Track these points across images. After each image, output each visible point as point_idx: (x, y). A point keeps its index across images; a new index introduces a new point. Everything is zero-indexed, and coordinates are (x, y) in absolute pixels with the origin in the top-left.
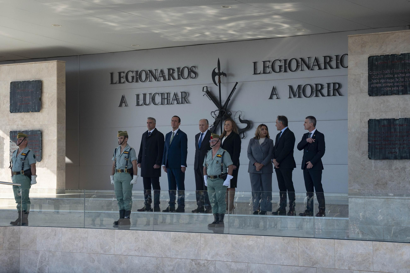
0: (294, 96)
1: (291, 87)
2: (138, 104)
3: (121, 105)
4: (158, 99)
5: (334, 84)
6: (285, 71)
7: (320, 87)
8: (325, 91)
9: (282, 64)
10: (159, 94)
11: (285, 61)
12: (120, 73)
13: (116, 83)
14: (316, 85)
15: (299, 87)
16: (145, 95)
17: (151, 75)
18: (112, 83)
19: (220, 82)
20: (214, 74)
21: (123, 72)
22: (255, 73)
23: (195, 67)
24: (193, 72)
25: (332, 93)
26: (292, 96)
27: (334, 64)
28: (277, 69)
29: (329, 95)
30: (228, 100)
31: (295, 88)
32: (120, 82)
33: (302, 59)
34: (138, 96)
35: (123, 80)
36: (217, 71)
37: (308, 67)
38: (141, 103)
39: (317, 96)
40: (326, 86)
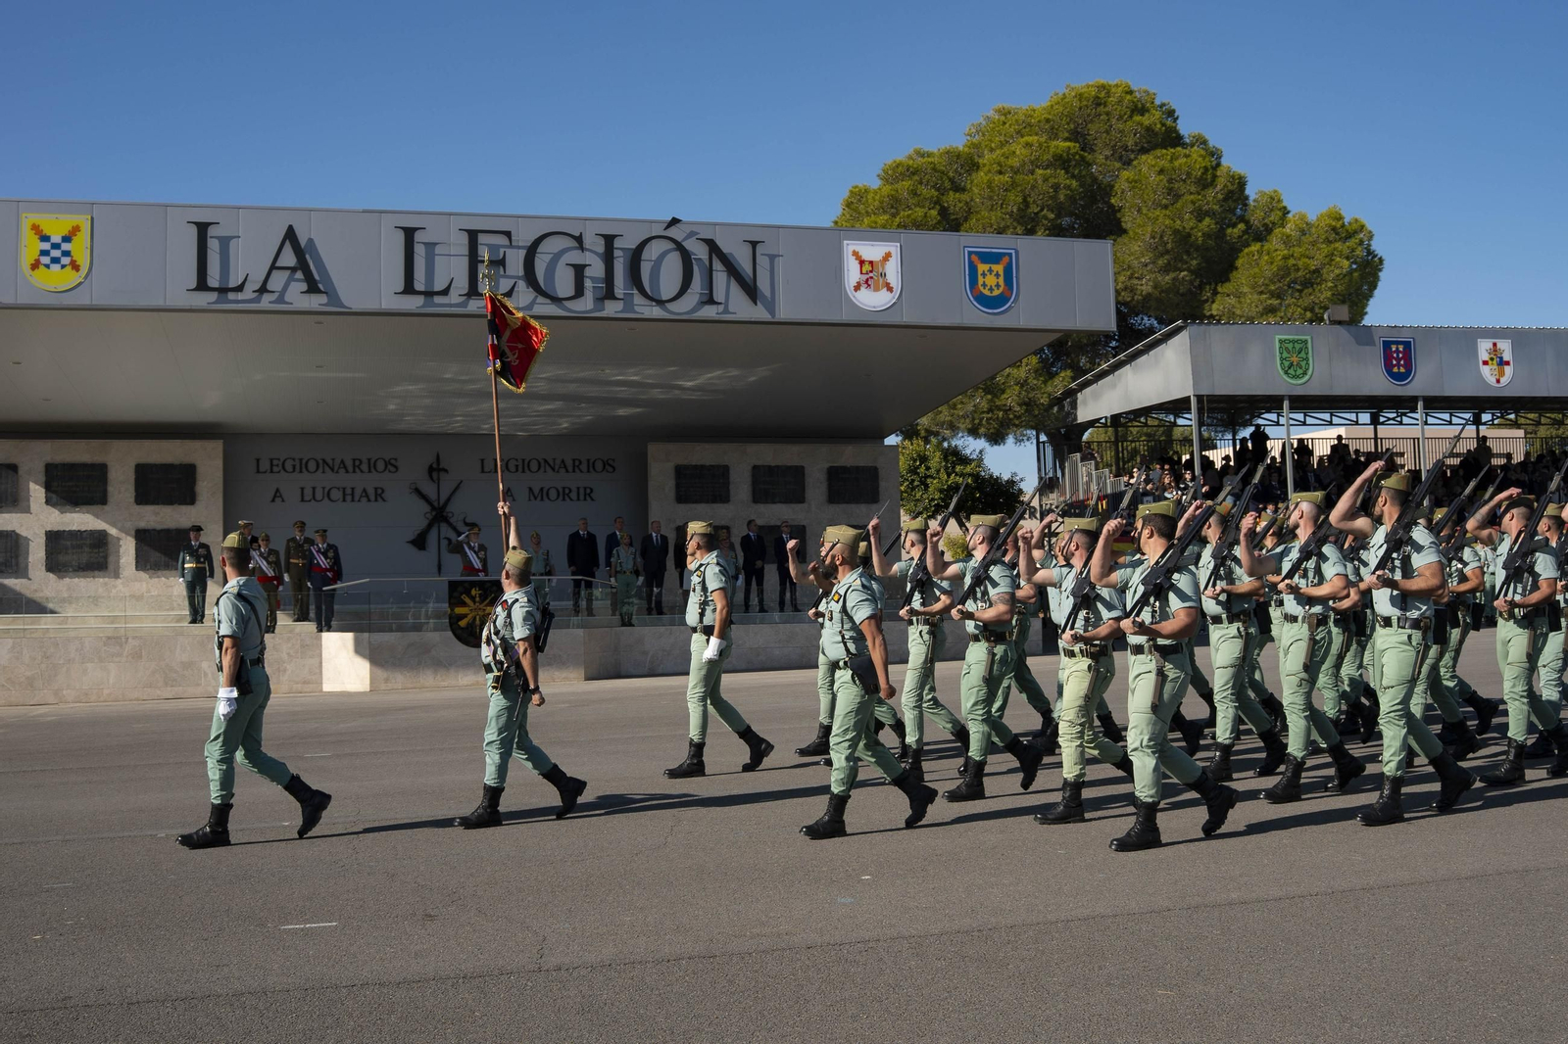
0: (536, 498)
1: (530, 489)
2: (303, 500)
3: (273, 501)
4: (336, 494)
5: (585, 488)
6: (523, 471)
7: (567, 491)
8: (574, 495)
9: (520, 463)
10: (338, 489)
11: (523, 460)
12: (271, 460)
13: (265, 472)
14: (564, 488)
15: (542, 489)
16: (314, 488)
17: (324, 465)
18: (258, 472)
19: (439, 479)
20: (431, 470)
21: (279, 459)
22: (483, 471)
23: (396, 459)
24: (391, 465)
25: (582, 497)
26: (532, 498)
27: (584, 467)
28: (513, 469)
29: (578, 499)
30: (448, 500)
31: (536, 491)
32: (272, 472)
33: (546, 461)
34: (302, 489)
35: (275, 469)
36: (435, 466)
37: (553, 469)
38: (306, 498)
39: (564, 499)
40: (574, 490)
